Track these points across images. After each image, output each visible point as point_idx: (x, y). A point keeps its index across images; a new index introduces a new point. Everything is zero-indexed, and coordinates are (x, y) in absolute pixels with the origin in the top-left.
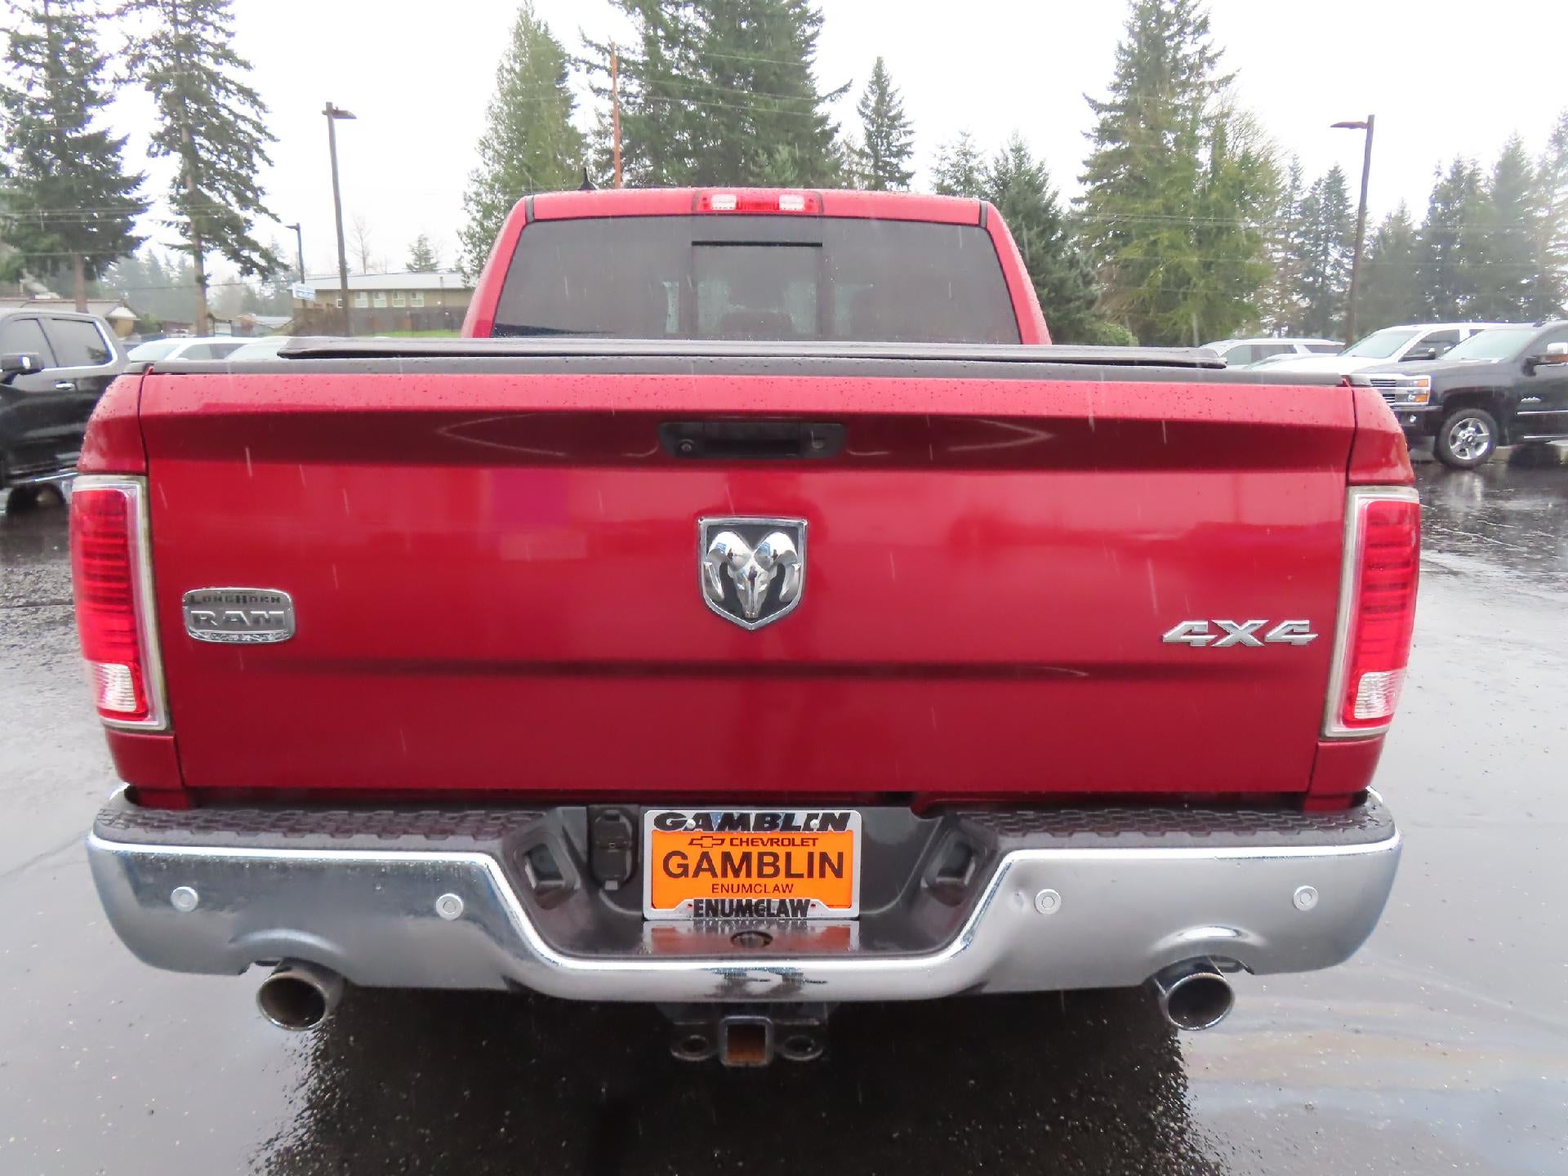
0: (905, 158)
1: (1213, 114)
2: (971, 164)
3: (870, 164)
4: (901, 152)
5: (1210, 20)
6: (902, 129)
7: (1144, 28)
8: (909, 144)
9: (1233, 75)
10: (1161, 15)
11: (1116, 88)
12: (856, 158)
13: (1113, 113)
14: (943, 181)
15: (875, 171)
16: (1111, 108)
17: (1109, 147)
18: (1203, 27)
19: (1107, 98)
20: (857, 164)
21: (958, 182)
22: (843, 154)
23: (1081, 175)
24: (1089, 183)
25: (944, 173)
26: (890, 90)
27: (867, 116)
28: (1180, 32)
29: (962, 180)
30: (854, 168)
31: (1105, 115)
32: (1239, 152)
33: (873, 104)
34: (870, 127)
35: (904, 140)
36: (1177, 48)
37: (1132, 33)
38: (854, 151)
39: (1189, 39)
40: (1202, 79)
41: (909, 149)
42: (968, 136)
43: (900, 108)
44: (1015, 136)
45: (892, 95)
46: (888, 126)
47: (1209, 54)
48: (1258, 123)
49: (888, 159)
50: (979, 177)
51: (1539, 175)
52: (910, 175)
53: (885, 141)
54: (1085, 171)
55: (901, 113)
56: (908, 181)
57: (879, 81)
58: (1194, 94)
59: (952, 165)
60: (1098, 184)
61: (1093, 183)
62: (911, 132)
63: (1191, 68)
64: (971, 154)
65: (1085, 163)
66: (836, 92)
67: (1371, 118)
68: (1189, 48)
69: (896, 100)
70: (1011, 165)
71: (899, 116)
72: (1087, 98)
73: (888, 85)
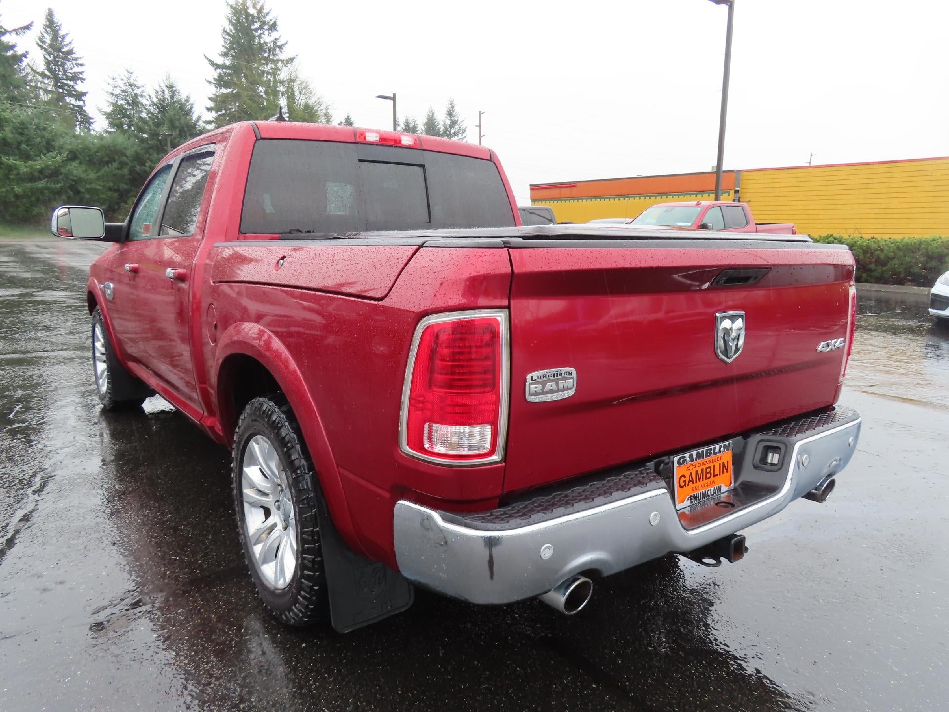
0: (79, 82)
1: (285, 79)
2: (135, 92)
3: (52, 83)
4: (75, 77)
5: (278, 23)
6: (74, 62)
7: (238, 20)
8: (81, 73)
9: (294, 58)
10: (248, 15)
11: (225, 55)
12: (40, 78)
13: (224, 70)
14: (117, 101)
15: (56, 89)
16: (223, 67)
17: (225, 91)
18: (273, 27)
19: (220, 61)
20: (41, 83)
21: (128, 103)
22: (27, 74)
23: (208, 107)
24: (213, 112)
25: (116, 96)
26: (61, 33)
27: (44, 48)
28: (261, 27)
29: (131, 102)
30: (39, 84)
31: (219, 71)
32: (303, 102)
33: (48, 41)
34: (47, 57)
35: (76, 69)
36: (260, 36)
37: (230, 21)
38: (38, 73)
39: (266, 32)
40: (277, 58)
41: (81, 76)
42: (132, 73)
43: (70, 47)
44: (168, 78)
45: (64, 37)
46: (62, 58)
47: (279, 43)
48: (311, 87)
49: (65, 81)
50: (144, 101)
51: (444, 131)
52: (84, 94)
53: (61, 68)
54: (211, 104)
55: (72, 50)
56: (83, 98)
57: (51, 25)
58: (273, 66)
59: (122, 91)
60: (220, 113)
61: (217, 112)
62: (81, 65)
63: (270, 50)
64: (135, 86)
65: (210, 99)
66: (21, 28)
67: (395, 95)
68: (267, 38)
69: (67, 41)
70: (167, 95)
71: (70, 52)
72: (207, 59)
73: (60, 29)
